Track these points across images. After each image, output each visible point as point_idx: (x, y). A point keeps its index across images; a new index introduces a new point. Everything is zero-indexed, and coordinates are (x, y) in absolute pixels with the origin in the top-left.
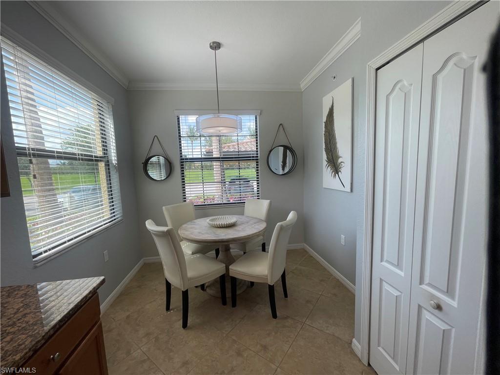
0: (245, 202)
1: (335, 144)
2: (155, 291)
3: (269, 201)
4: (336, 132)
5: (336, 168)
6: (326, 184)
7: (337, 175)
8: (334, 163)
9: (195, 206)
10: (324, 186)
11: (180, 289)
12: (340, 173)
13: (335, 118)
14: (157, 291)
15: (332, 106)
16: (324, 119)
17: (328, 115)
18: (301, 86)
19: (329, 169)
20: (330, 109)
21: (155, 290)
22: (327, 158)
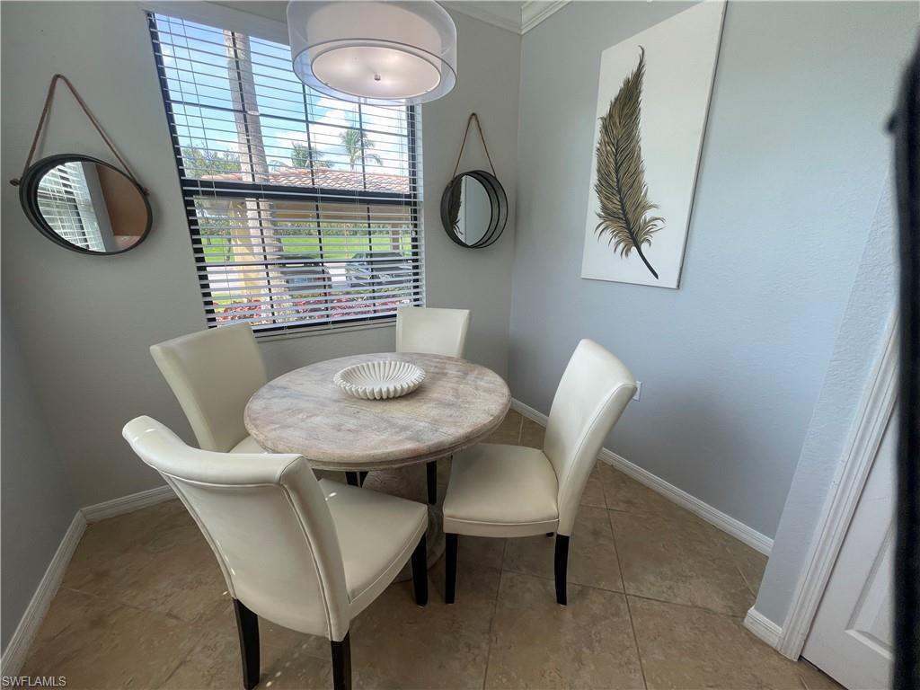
0: (395, 316)
1: (636, 174)
2: (172, 622)
3: (467, 311)
4: (642, 144)
5: (632, 234)
6: (588, 271)
7: (634, 249)
8: (627, 222)
9: (255, 331)
10: (584, 275)
11: (324, 638)
12: (644, 246)
13: (642, 106)
14: (176, 617)
15: (638, 75)
16: (603, 109)
17: (616, 100)
18: (525, 17)
19: (608, 235)
20: (627, 82)
21: (169, 615)
22: (604, 208)
